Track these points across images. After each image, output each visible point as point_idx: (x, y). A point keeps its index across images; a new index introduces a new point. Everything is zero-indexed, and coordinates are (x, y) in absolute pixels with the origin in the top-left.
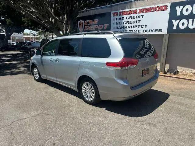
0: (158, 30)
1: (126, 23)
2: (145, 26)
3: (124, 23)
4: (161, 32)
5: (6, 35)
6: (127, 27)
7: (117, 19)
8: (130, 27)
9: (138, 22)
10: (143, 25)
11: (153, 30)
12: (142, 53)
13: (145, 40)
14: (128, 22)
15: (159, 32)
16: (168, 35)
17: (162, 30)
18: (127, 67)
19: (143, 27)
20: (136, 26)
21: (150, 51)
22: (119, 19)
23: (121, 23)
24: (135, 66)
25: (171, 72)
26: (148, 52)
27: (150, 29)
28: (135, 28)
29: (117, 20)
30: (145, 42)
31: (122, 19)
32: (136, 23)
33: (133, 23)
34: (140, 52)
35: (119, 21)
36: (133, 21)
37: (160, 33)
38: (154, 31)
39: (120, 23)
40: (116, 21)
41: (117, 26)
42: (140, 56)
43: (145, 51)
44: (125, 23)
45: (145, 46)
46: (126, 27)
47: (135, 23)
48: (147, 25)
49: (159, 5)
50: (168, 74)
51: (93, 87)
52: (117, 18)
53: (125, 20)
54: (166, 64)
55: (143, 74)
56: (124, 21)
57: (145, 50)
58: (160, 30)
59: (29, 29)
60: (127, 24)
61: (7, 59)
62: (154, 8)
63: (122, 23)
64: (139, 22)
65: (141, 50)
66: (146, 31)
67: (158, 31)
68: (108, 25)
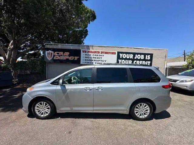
8: (96, 61)
9: (100, 58)
22: (87, 55)
28: (99, 61)
36: (97, 57)
41: (86, 59)
46: (92, 60)
48: (106, 61)
49: (112, 52)
53: (92, 56)
62: (109, 52)
63: (90, 58)
68: (79, 57)
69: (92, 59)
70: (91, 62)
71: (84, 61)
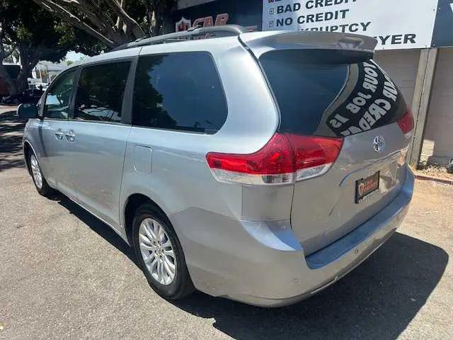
0: (403, 38)
1: (305, 19)
2: (361, 28)
3: (299, 21)
4: (413, 42)
5: (21, 67)
7: (280, 10)
9: (340, 15)
10: (357, 25)
11: (387, 37)
12: (353, 108)
13: (366, 64)
14: (310, 18)
15: (405, 42)
16: (435, 50)
17: (414, 36)
18: (290, 176)
19: (357, 29)
21: (378, 101)
22: (284, 9)
23: (292, 20)
24: (327, 166)
25: (439, 166)
26: (373, 106)
27: (378, 36)
29: (278, 13)
30: (367, 70)
31: (295, 10)
32: (336, 18)
33: (326, 19)
34: (348, 107)
35: (285, 16)
36: (326, 14)
37: (409, 45)
38: (389, 40)
39: (289, 22)
40: (276, 16)
42: (344, 120)
43: (364, 103)
44: (301, 20)
45: (365, 85)
47: (331, 18)
48: (368, 23)
50: (431, 172)
51: (171, 240)
52: (278, 7)
53: (303, 12)
54: (424, 141)
55: (361, 194)
56: (299, 13)
57: (362, 98)
58: (411, 38)
59: (77, 52)
60: (308, 22)
61: (14, 124)
63: (295, 21)
64: (344, 17)
65: (350, 100)
67: (402, 40)
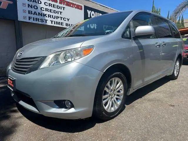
1: (45, 9)
2: (67, 20)
3: (41, 9)
6: (47, 15)
8: (51, 17)
10: (65, 18)
14: (47, 10)
19: (65, 20)
20: (57, 18)
23: (37, 7)
28: (57, 19)
31: (38, 3)
32: (58, 14)
33: (54, 13)
35: (33, 4)
36: (54, 11)
39: (35, 7)
40: (27, 2)
41: (30, 9)
44: (43, 9)
46: (45, 15)
47: (56, 13)
48: (69, 19)
49: (77, 4)
56: (41, 6)
62: (73, 4)
63: (39, 9)
64: (61, 14)
66: (69, 25)
68: (11, 2)
69: (45, 12)
70: (42, 17)
71: (28, 15)
